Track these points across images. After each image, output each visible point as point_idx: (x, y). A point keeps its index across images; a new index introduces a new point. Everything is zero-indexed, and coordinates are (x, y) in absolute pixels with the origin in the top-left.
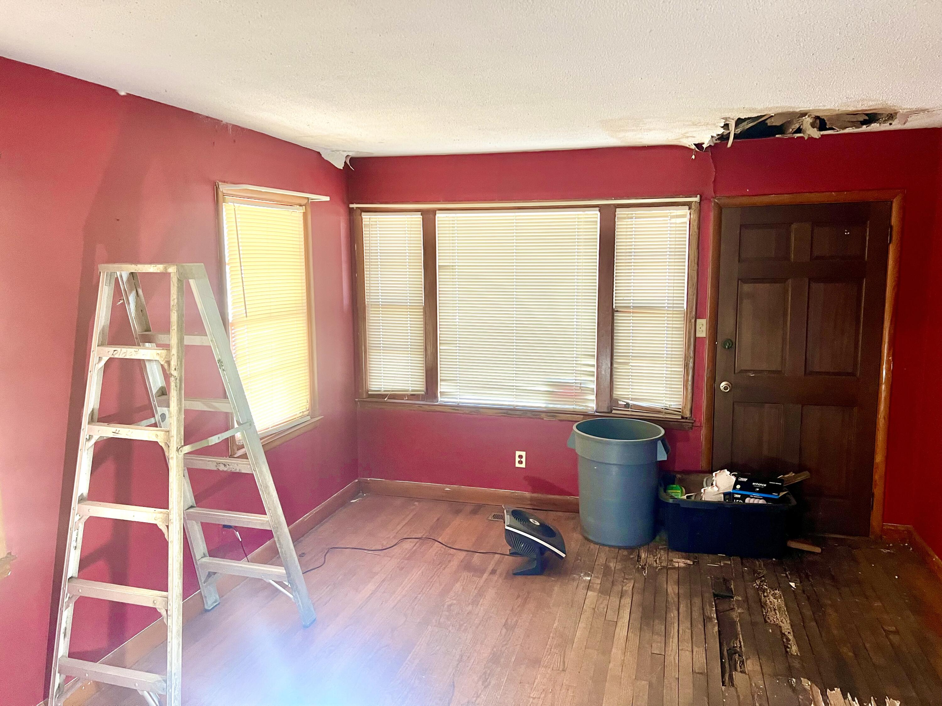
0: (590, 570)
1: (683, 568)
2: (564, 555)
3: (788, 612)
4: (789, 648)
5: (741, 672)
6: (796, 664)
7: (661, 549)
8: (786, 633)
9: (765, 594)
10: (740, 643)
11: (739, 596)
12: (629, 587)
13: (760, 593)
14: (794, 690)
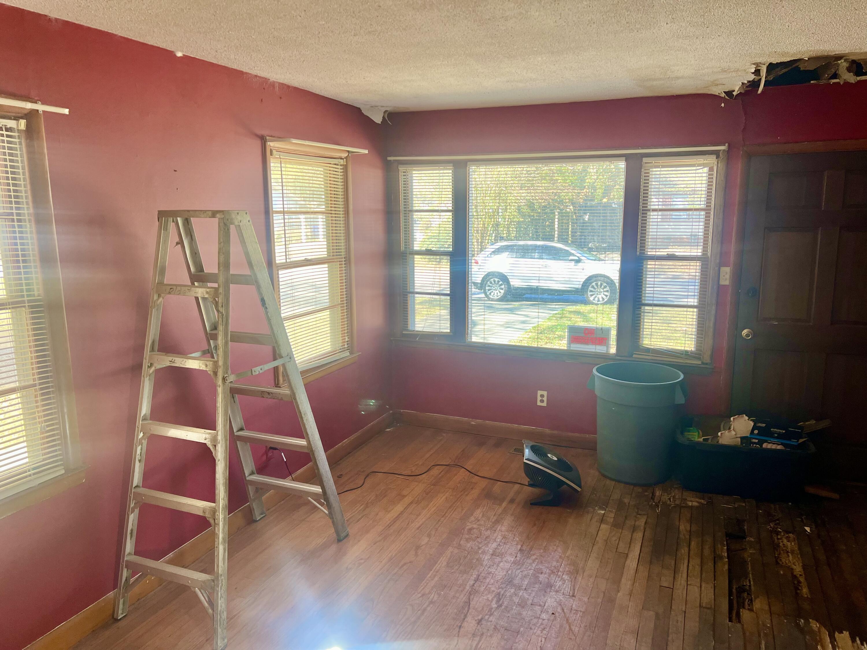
0: (604, 505)
1: (697, 507)
2: (579, 489)
3: (801, 555)
4: (799, 590)
5: (749, 609)
6: (806, 606)
7: (676, 488)
8: (798, 576)
9: (779, 537)
10: (750, 582)
11: (751, 537)
12: (641, 522)
13: (774, 535)
14: (801, 630)
